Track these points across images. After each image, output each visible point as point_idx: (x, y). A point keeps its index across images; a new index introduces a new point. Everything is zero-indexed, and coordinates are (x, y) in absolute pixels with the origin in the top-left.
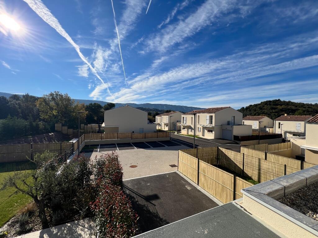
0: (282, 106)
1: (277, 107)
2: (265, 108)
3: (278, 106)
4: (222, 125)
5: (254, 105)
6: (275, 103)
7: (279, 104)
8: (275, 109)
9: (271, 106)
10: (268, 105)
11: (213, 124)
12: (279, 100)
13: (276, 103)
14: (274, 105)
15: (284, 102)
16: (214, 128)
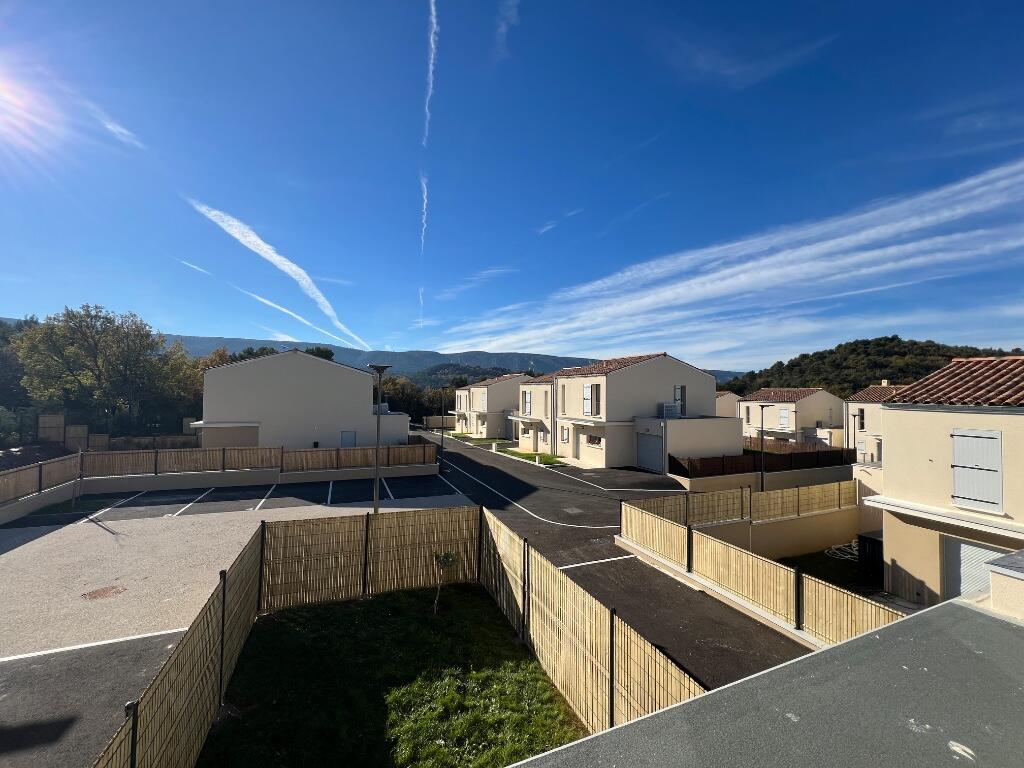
0: (907, 357)
1: (890, 359)
2: (850, 362)
3: (894, 358)
4: (633, 420)
5: (815, 354)
6: (881, 348)
7: (896, 349)
8: (883, 366)
9: (870, 357)
10: (859, 354)
11: (603, 417)
12: (895, 338)
13: (887, 347)
14: (879, 355)
15: (914, 343)
16: (604, 427)
